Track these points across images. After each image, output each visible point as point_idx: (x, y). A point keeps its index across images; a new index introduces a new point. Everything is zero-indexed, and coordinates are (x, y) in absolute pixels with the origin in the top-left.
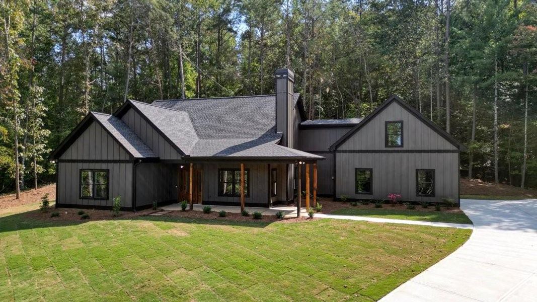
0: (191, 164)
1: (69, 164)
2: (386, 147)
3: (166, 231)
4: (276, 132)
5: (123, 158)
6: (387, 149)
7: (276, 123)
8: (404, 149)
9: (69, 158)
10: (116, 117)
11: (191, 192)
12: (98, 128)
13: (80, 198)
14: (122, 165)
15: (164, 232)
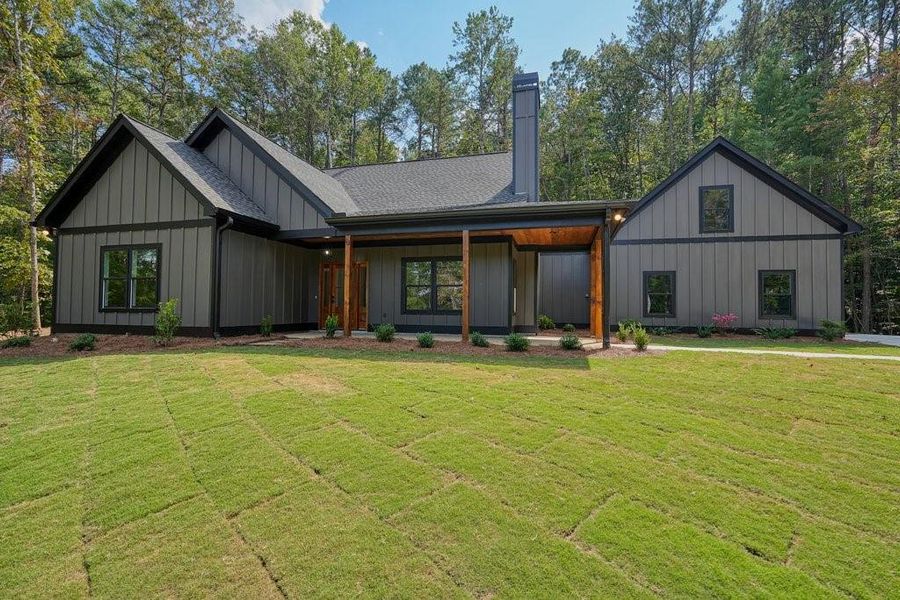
0: (348, 238)
1: (79, 238)
2: (700, 232)
3: (275, 378)
4: (513, 194)
5: (192, 216)
6: (704, 236)
7: (514, 176)
8: (736, 234)
9: (79, 224)
10: (192, 146)
11: (347, 299)
12: (142, 151)
13: (100, 311)
14: (191, 232)
15: (267, 381)
